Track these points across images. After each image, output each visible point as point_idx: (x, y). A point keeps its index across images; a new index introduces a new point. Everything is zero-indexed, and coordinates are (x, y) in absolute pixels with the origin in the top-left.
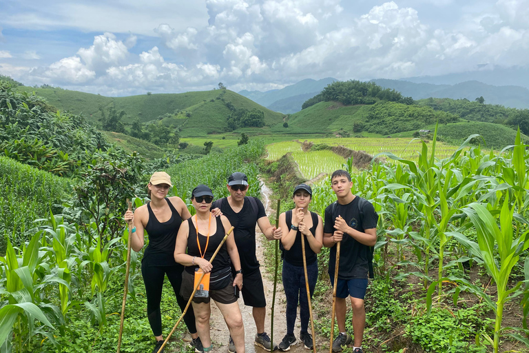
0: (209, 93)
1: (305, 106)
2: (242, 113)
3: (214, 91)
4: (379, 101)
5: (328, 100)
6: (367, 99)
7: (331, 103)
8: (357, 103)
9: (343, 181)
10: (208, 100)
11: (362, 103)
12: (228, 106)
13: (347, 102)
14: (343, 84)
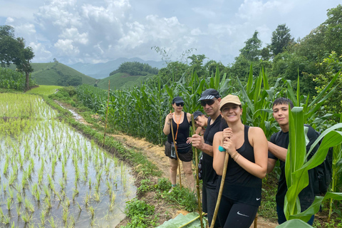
0: (47, 64)
1: (111, 74)
2: (67, 77)
3: (50, 63)
4: (149, 74)
5: (122, 72)
6: (142, 72)
7: (123, 74)
8: (137, 74)
9: (284, 109)
10: (45, 69)
11: (140, 74)
12: (59, 73)
13: (132, 74)
14: (130, 63)
